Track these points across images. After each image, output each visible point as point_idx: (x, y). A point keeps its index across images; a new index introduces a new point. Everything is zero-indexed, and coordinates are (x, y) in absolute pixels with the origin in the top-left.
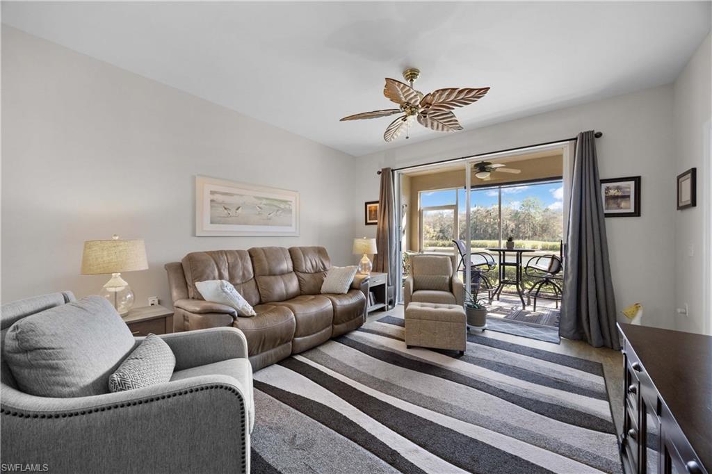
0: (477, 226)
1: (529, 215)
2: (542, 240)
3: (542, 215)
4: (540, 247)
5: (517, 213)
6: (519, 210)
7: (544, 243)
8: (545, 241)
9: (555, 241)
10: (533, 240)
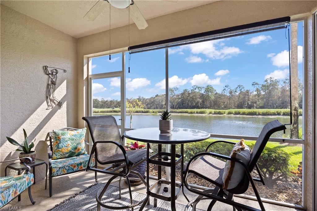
0: (183, 101)
1: (208, 96)
2: (214, 109)
3: (214, 96)
4: (213, 113)
5: (203, 95)
6: (204, 94)
7: (215, 110)
8: (215, 109)
9: (220, 109)
10: (210, 109)
